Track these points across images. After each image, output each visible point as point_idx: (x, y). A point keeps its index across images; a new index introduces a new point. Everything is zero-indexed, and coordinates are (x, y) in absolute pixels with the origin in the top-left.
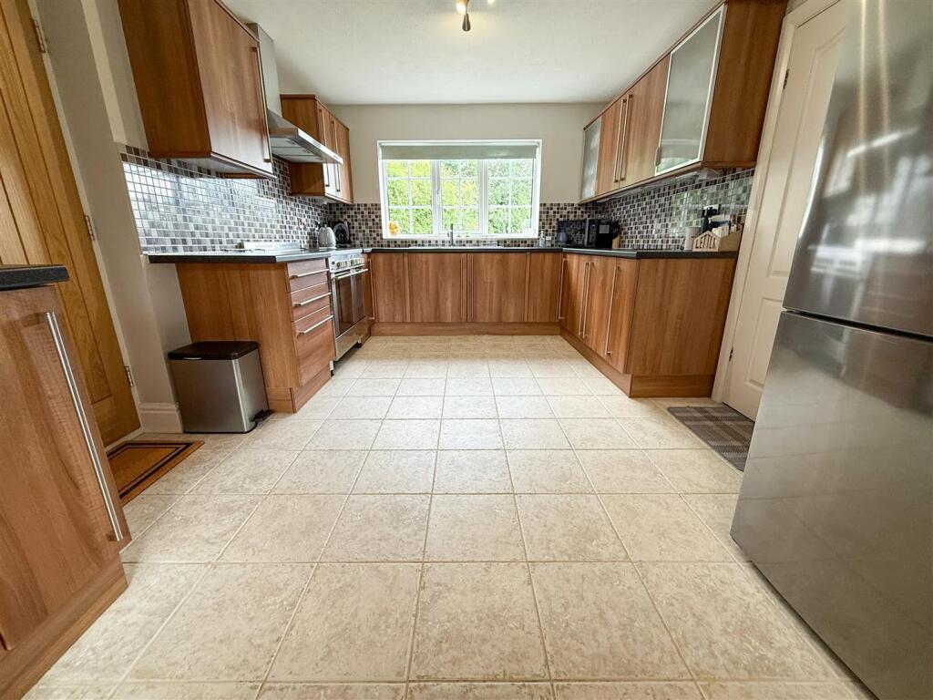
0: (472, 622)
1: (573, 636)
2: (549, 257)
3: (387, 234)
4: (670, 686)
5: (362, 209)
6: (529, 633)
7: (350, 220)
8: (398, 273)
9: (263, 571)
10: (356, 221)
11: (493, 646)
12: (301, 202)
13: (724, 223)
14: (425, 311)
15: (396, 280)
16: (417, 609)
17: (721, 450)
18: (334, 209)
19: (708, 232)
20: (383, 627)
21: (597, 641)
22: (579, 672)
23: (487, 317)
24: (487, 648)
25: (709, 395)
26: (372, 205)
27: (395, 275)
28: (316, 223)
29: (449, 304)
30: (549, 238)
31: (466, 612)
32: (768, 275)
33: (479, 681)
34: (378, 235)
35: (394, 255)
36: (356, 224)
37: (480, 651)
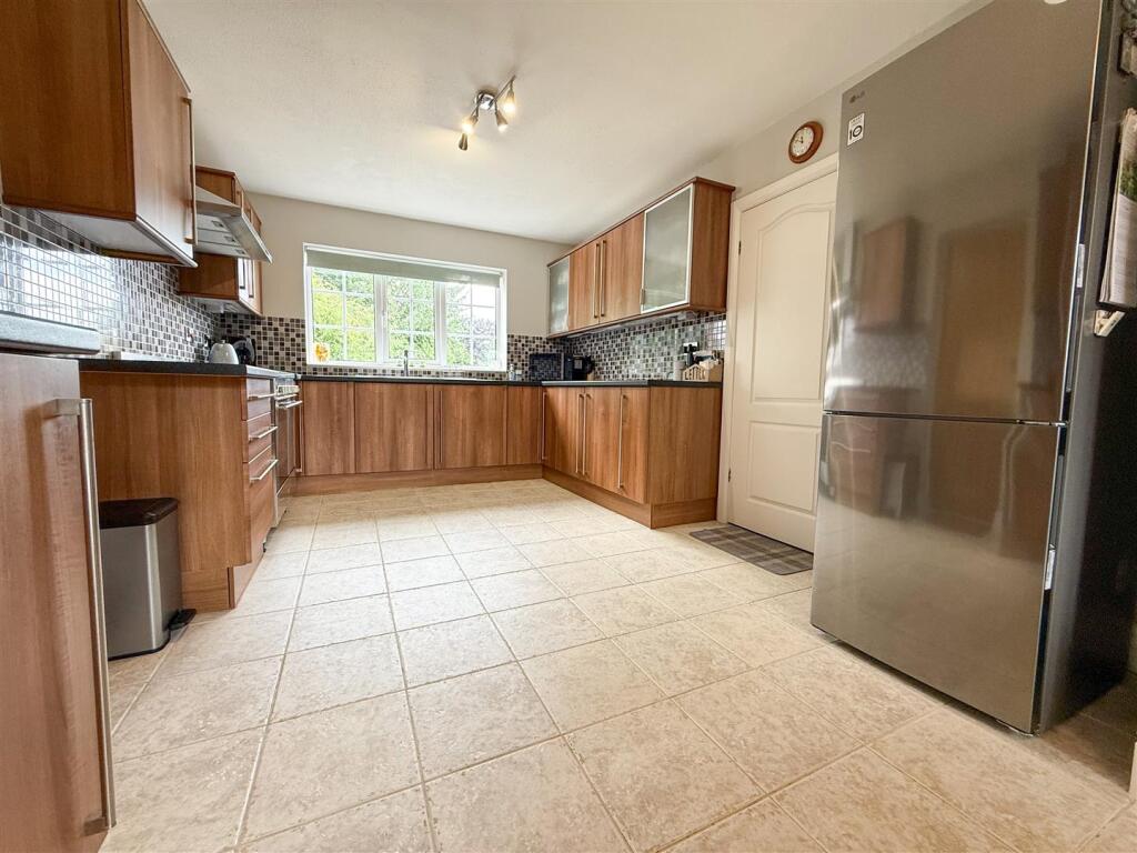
0: (660, 774)
1: (757, 748)
2: (527, 391)
3: (312, 359)
4: (852, 757)
5: (276, 324)
6: (719, 762)
7: (255, 337)
8: (339, 409)
9: (340, 825)
10: (265, 338)
11: (697, 787)
12: (188, 306)
13: (706, 357)
14: (376, 458)
15: (336, 418)
16: (592, 785)
17: (755, 561)
18: (229, 321)
19: (695, 365)
20: (568, 821)
21: (777, 744)
22: (784, 777)
23: (459, 462)
24: (692, 792)
25: (714, 518)
26: (292, 320)
27: (335, 409)
28: (206, 338)
29: (411, 447)
30: (519, 372)
31: (647, 768)
32: (751, 401)
33: (708, 826)
34: (299, 359)
35: (334, 385)
36: (264, 344)
37: (688, 798)
